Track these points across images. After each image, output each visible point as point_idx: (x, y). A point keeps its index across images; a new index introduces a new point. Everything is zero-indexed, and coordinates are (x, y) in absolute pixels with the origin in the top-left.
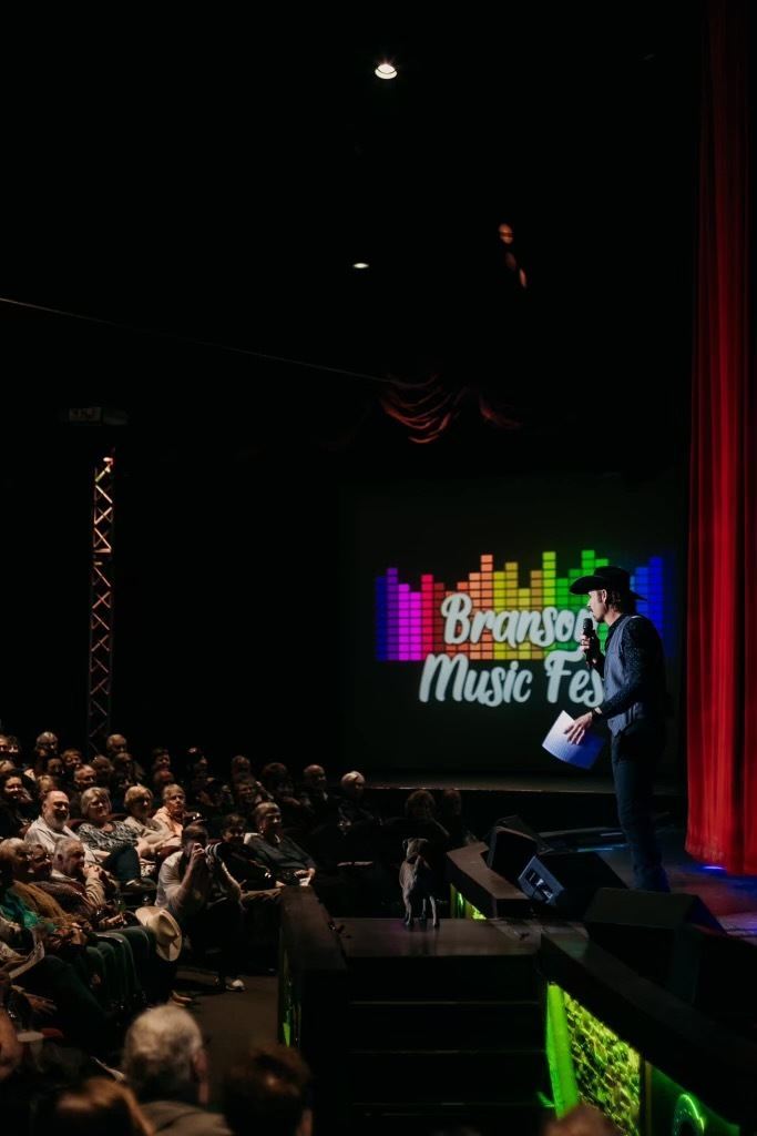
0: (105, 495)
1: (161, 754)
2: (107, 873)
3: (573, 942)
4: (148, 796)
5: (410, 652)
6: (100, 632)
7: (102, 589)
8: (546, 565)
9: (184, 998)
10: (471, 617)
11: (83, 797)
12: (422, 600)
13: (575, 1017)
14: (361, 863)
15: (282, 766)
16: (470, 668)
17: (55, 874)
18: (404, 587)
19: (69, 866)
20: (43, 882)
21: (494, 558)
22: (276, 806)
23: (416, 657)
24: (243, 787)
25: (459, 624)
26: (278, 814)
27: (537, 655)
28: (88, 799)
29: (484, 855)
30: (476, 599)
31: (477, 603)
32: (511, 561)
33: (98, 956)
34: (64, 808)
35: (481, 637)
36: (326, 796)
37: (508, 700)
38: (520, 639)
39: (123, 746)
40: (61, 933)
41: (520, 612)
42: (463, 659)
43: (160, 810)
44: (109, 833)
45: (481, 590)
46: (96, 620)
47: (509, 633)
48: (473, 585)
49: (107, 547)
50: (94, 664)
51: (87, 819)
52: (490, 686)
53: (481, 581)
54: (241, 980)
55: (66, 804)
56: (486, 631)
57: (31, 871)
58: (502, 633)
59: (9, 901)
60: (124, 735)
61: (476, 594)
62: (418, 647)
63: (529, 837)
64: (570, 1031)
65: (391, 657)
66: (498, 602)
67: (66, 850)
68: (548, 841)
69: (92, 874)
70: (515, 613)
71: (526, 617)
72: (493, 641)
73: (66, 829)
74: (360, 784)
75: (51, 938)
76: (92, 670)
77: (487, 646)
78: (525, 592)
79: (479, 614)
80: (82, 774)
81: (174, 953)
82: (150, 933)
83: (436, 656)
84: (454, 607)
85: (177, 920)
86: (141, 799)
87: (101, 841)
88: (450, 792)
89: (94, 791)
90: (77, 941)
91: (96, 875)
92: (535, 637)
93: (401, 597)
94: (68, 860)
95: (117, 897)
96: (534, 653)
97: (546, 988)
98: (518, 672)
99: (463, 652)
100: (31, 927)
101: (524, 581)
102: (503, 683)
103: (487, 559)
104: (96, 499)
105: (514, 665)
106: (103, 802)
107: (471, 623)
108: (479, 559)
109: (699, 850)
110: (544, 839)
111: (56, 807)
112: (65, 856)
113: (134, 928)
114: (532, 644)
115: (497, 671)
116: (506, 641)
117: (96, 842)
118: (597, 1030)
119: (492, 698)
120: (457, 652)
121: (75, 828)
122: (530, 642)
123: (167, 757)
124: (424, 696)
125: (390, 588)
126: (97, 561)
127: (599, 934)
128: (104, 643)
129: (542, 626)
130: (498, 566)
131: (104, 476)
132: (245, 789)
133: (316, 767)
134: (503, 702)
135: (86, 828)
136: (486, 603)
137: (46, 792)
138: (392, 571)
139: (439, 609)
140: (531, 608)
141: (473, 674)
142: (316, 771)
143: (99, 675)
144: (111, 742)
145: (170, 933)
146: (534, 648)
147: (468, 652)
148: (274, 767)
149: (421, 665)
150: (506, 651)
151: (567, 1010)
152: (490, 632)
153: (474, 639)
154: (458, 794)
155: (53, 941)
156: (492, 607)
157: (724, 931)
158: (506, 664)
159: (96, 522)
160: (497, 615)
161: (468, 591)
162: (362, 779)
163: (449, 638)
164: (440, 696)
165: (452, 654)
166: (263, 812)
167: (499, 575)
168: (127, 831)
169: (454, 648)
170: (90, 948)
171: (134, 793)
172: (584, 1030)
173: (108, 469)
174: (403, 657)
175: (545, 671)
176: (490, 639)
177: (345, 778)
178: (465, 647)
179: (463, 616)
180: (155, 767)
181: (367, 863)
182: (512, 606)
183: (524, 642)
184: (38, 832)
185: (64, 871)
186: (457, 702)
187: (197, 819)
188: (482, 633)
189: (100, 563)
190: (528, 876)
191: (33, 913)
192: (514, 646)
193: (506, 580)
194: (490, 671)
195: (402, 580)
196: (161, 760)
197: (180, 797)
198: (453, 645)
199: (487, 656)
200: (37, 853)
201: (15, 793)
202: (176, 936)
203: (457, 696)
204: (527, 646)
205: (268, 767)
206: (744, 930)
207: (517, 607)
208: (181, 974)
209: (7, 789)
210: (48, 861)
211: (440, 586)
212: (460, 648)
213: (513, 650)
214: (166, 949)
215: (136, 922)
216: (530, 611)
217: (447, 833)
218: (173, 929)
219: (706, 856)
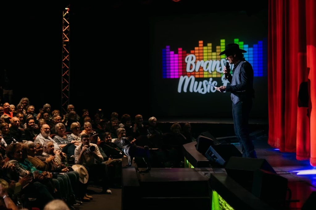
0: (67, 21)
1: (85, 111)
2: (63, 153)
3: (221, 176)
4: (78, 126)
5: (174, 75)
6: (66, 69)
7: (66, 54)
8: (222, 44)
9: (90, 197)
10: (195, 63)
11: (56, 127)
12: (178, 57)
13: (222, 202)
14: (154, 149)
15: (129, 116)
16: (195, 80)
17: (44, 154)
18: (172, 53)
19: (49, 150)
20: (39, 156)
21: (203, 42)
22: (124, 129)
23: (176, 77)
24: (113, 123)
25: (191, 65)
26: (125, 132)
27: (219, 76)
28: (58, 127)
29: (196, 146)
30: (197, 56)
31: (198, 58)
32: (209, 43)
33: (57, 182)
34: (48, 130)
35: (199, 70)
36: (143, 125)
37: (209, 92)
38: (213, 70)
39: (73, 109)
40: (43, 174)
41: (213, 61)
42: (193, 77)
43: (83, 131)
44: (65, 139)
45: (199, 53)
46: (64, 65)
47: (209, 68)
48: (196, 52)
49: (67, 39)
50: (64, 80)
51: (57, 134)
52: (202, 87)
53: (199, 50)
54: (110, 190)
55: (49, 128)
56: (201, 68)
57: (35, 153)
58: (206, 68)
59: (26, 163)
60: (74, 105)
61: (197, 55)
62: (177, 73)
63: (211, 139)
64: (220, 207)
65: (168, 77)
66: (205, 57)
67: (47, 144)
68: (219, 141)
69: (57, 153)
70: (211, 61)
71: (215, 62)
72: (204, 71)
73: (50, 138)
74: (155, 121)
75: (40, 176)
76: (63, 82)
77: (201, 73)
78: (214, 54)
79: (198, 62)
80: (56, 119)
81: (86, 181)
82: (77, 174)
83: (184, 76)
84: (190, 59)
85: (87, 169)
86: (76, 127)
87: (62, 141)
88: (187, 124)
89: (59, 124)
90: (49, 177)
91: (59, 154)
92: (218, 69)
93: (171, 56)
94: (48, 148)
95: (66, 161)
96: (218, 75)
97: (212, 192)
98: (212, 82)
99: (193, 75)
100: (33, 172)
101: (214, 50)
102: (207, 86)
103: (201, 42)
104: (63, 22)
105: (211, 79)
106: (63, 128)
107: (196, 65)
108: (198, 42)
109: (273, 143)
110: (218, 140)
111: (45, 130)
112: (47, 147)
113: (71, 172)
114: (217, 72)
115: (205, 81)
116: (208, 71)
117: (60, 142)
118: (229, 207)
119: (203, 91)
120: (191, 75)
121: (53, 138)
122: (216, 71)
123: (88, 112)
124: (179, 90)
125: (167, 53)
126: (64, 44)
127: (231, 173)
128: (67, 73)
129: (220, 66)
130: (205, 45)
131: (66, 14)
132: (114, 124)
133: (139, 115)
134: (207, 92)
135: (56, 137)
136: (201, 58)
137: (42, 125)
138: (168, 47)
139: (184, 60)
140: (217, 59)
141: (196, 83)
142: (140, 117)
143: (65, 84)
144: (69, 107)
145: (84, 174)
146: (218, 73)
147: (194, 75)
148: (126, 116)
149: (178, 79)
150: (208, 74)
151: (219, 200)
152: (202, 68)
153: (197, 70)
154: (190, 125)
155: (41, 177)
156: (203, 59)
157: (275, 172)
158: (208, 79)
159: (63, 31)
160: (205, 62)
161: (194, 54)
162: (156, 119)
163: (188, 70)
164: (185, 90)
165: (189, 76)
166: (120, 131)
167: (205, 48)
168: (71, 138)
169: (190, 74)
170: (53, 179)
171: (74, 125)
172: (225, 207)
173: (67, 12)
174: (172, 77)
175: (222, 81)
176: (202, 70)
177: (149, 119)
178: (193, 73)
179: (193, 62)
180: (83, 116)
181: (156, 149)
182: (210, 59)
183: (214, 71)
184: (39, 139)
185: (47, 152)
186: (191, 93)
187: (95, 133)
188: (200, 68)
189: (65, 45)
190: (208, 153)
191: (34, 167)
192: (211, 73)
193: (208, 49)
194: (202, 81)
195: (171, 50)
196: (86, 113)
197: (90, 127)
198: (189, 72)
199: (201, 76)
200: (38, 146)
201: (32, 125)
202: (86, 175)
203: (191, 91)
204: (215, 73)
205: (124, 116)
206: (285, 171)
207: (212, 59)
208: (89, 188)
209: (29, 124)
210: (41, 149)
211: (185, 52)
212: (192, 74)
213: (210, 74)
214: (83, 179)
215: (72, 170)
216: (216, 60)
217: (186, 138)
218: (86, 172)
219: (275, 145)
